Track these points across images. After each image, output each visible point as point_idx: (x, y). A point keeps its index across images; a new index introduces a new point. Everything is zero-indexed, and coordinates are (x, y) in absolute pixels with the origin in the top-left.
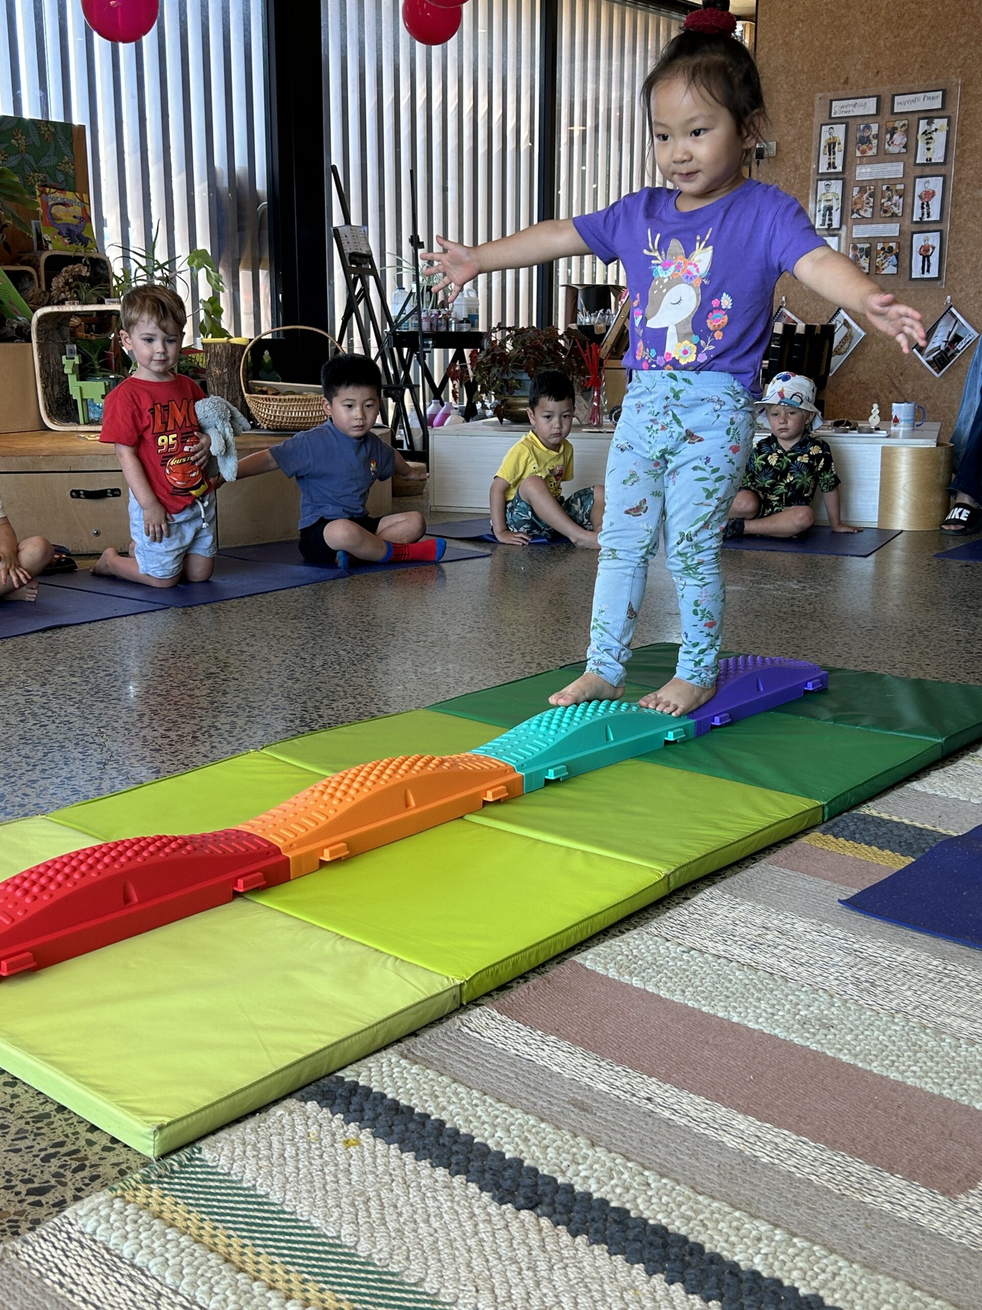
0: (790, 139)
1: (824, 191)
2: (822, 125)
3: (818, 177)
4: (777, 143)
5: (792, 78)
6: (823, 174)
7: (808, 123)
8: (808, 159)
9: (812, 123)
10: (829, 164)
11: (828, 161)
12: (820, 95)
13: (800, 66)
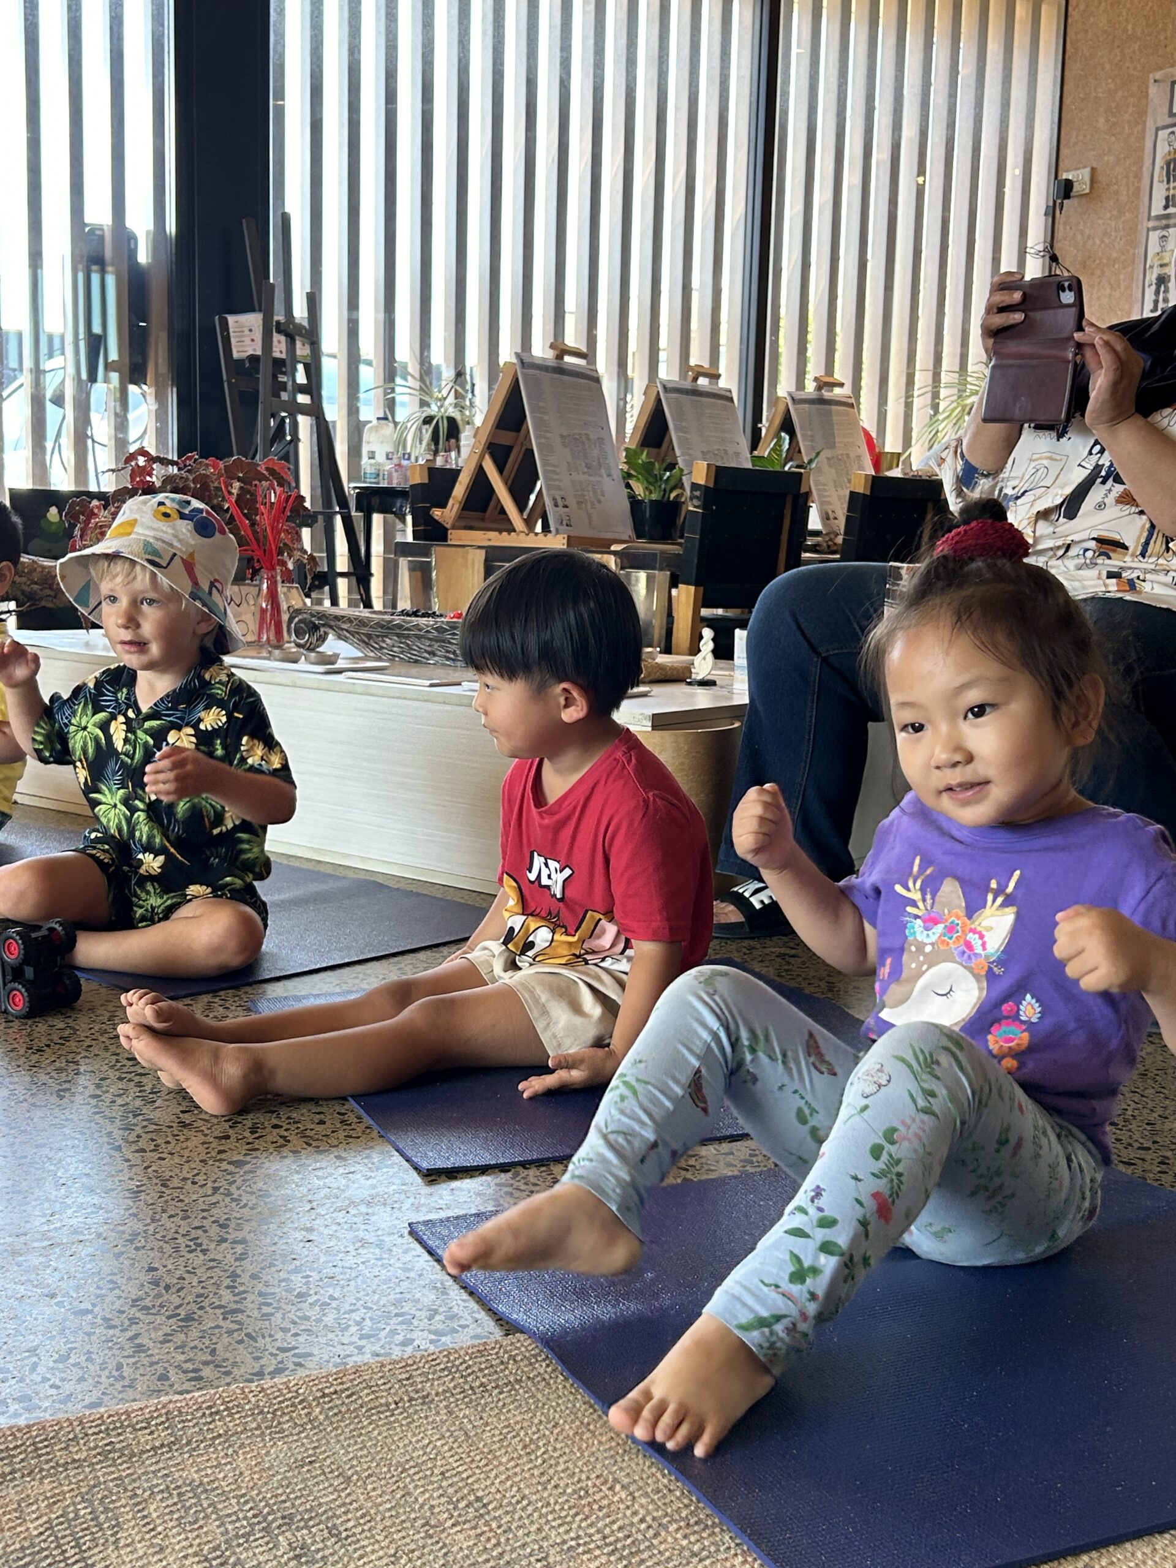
0: (1111, 159)
1: (1158, 249)
2: (1158, 129)
3: (1151, 224)
4: (1093, 170)
5: (1117, 51)
6: (1159, 218)
7: (1140, 128)
8: (1137, 192)
9: (1144, 131)
10: (1167, 198)
11: (1164, 194)
12: (1158, 75)
13: (1130, 27)
